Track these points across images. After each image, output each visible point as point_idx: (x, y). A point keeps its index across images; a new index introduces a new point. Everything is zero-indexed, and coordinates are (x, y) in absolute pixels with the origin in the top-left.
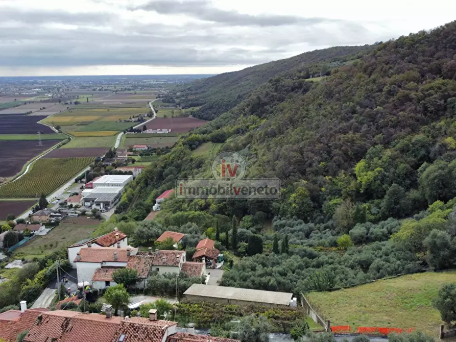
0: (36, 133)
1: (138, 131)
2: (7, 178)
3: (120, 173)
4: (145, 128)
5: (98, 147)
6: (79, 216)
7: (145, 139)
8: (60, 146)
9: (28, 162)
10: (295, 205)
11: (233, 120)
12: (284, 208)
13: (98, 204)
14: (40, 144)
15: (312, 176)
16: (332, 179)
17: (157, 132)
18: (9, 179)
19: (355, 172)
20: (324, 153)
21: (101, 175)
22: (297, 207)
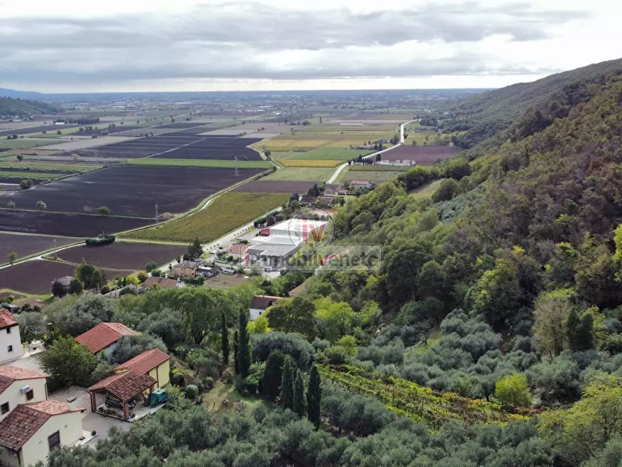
0: (232, 159)
1: (369, 161)
2: (176, 215)
4: (379, 158)
6: (235, 273)
7: (374, 173)
8: (259, 177)
9: (212, 196)
10: (486, 293)
11: (495, 148)
12: (470, 295)
14: (237, 173)
15: (536, 240)
16: (567, 248)
17: (395, 164)
18: (178, 216)
19: (615, 239)
20: (570, 197)
21: (288, 218)
22: (488, 297)
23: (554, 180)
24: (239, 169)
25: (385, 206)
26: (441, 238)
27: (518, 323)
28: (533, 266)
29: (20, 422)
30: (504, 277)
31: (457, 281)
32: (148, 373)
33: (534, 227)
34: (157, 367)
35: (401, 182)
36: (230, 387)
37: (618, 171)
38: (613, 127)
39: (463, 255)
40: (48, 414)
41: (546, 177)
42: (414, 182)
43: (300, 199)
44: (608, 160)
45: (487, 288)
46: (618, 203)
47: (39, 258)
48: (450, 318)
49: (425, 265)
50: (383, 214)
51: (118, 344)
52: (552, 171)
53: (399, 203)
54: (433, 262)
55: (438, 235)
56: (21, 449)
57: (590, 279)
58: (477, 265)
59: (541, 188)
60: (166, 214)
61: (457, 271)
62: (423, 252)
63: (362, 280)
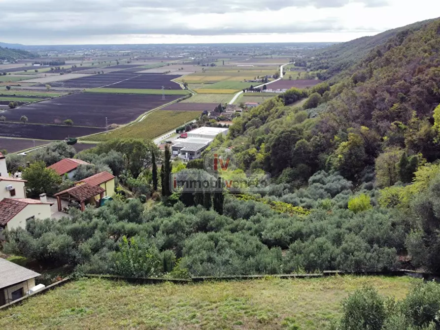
1: (258, 90)
2: (120, 125)
3: (220, 126)
4: (265, 88)
5: (214, 103)
7: (261, 97)
8: (180, 101)
9: (146, 113)
10: (341, 157)
12: (330, 160)
13: (184, 153)
14: (164, 98)
15: (377, 121)
16: (399, 124)
17: (276, 92)
18: (122, 126)
19: (434, 116)
20: (402, 92)
21: (200, 127)
22: (343, 159)
23: (391, 82)
24: (165, 95)
25: (269, 114)
26: (309, 126)
27: (363, 176)
28: (375, 138)
29: (5, 208)
30: (354, 145)
31: (320, 152)
32: (99, 185)
33: (376, 113)
34: (105, 182)
35: (280, 99)
36: (159, 203)
37: (436, 72)
38: (433, 47)
39: (325, 134)
40: (25, 203)
41: (385, 81)
42: (290, 99)
43: (209, 114)
44: (429, 67)
45: (342, 153)
46: (436, 93)
47: (23, 154)
48: (315, 176)
49: (297, 142)
50: (267, 120)
51: (77, 170)
52: (389, 76)
53: (279, 111)
54: (304, 140)
55: (307, 124)
56: (6, 224)
57: (416, 142)
58: (334, 141)
59: (381, 88)
60: (113, 125)
61: (320, 146)
62: (297, 134)
63: (252, 158)
